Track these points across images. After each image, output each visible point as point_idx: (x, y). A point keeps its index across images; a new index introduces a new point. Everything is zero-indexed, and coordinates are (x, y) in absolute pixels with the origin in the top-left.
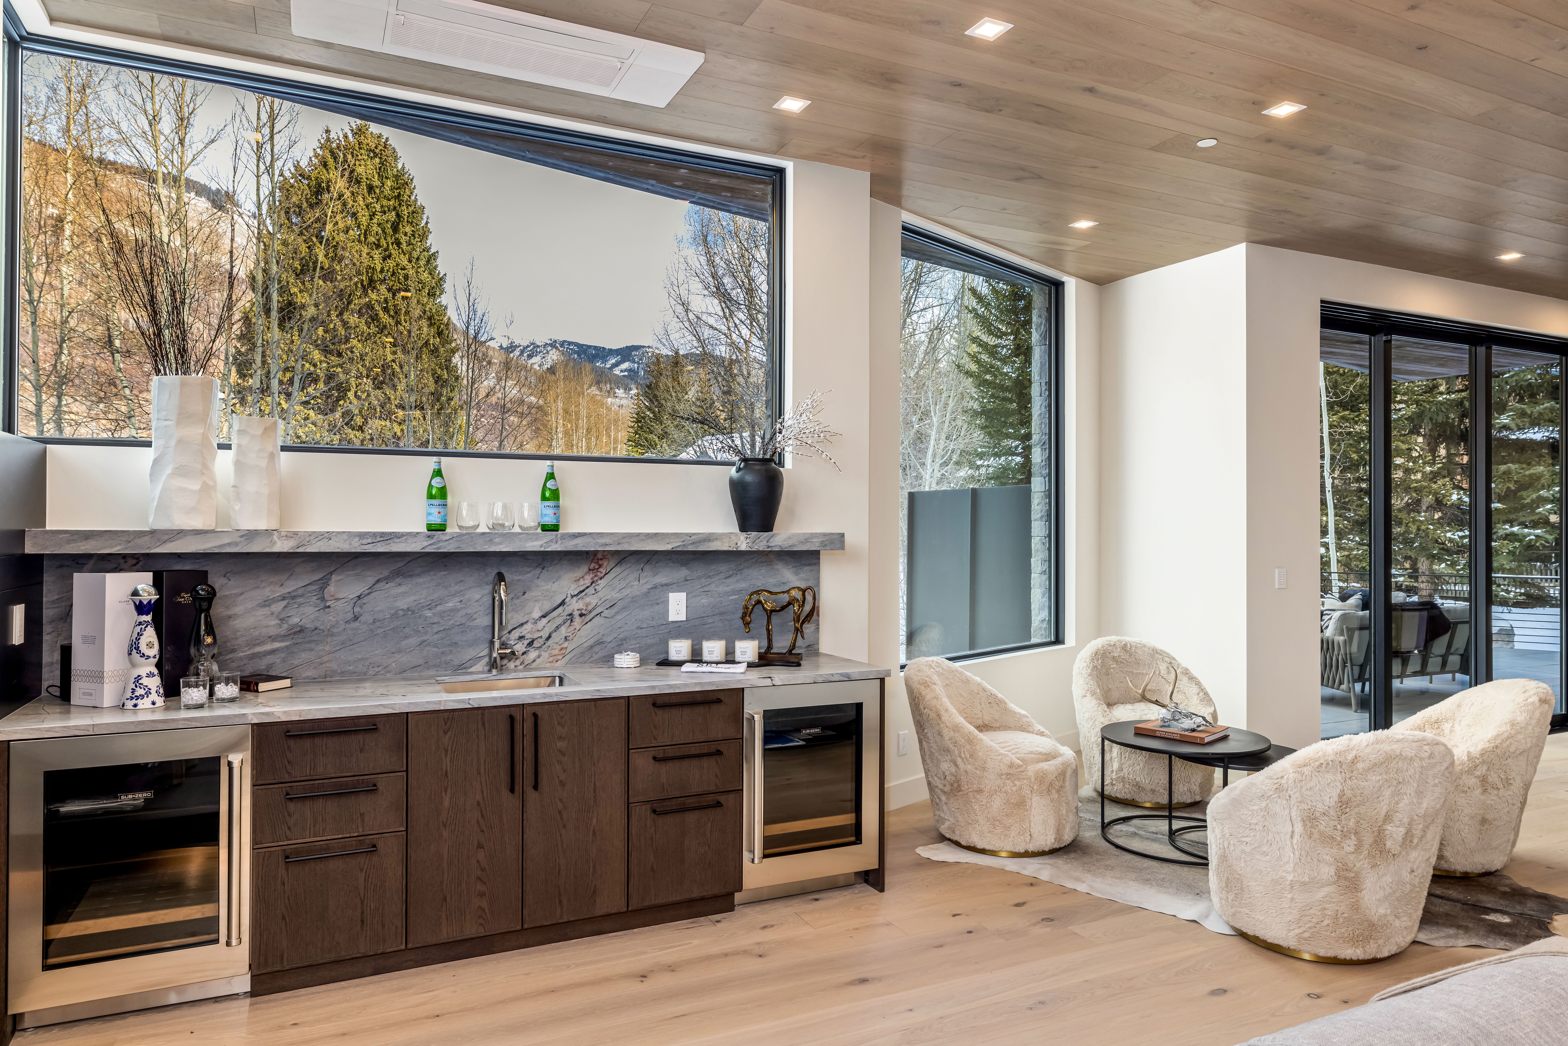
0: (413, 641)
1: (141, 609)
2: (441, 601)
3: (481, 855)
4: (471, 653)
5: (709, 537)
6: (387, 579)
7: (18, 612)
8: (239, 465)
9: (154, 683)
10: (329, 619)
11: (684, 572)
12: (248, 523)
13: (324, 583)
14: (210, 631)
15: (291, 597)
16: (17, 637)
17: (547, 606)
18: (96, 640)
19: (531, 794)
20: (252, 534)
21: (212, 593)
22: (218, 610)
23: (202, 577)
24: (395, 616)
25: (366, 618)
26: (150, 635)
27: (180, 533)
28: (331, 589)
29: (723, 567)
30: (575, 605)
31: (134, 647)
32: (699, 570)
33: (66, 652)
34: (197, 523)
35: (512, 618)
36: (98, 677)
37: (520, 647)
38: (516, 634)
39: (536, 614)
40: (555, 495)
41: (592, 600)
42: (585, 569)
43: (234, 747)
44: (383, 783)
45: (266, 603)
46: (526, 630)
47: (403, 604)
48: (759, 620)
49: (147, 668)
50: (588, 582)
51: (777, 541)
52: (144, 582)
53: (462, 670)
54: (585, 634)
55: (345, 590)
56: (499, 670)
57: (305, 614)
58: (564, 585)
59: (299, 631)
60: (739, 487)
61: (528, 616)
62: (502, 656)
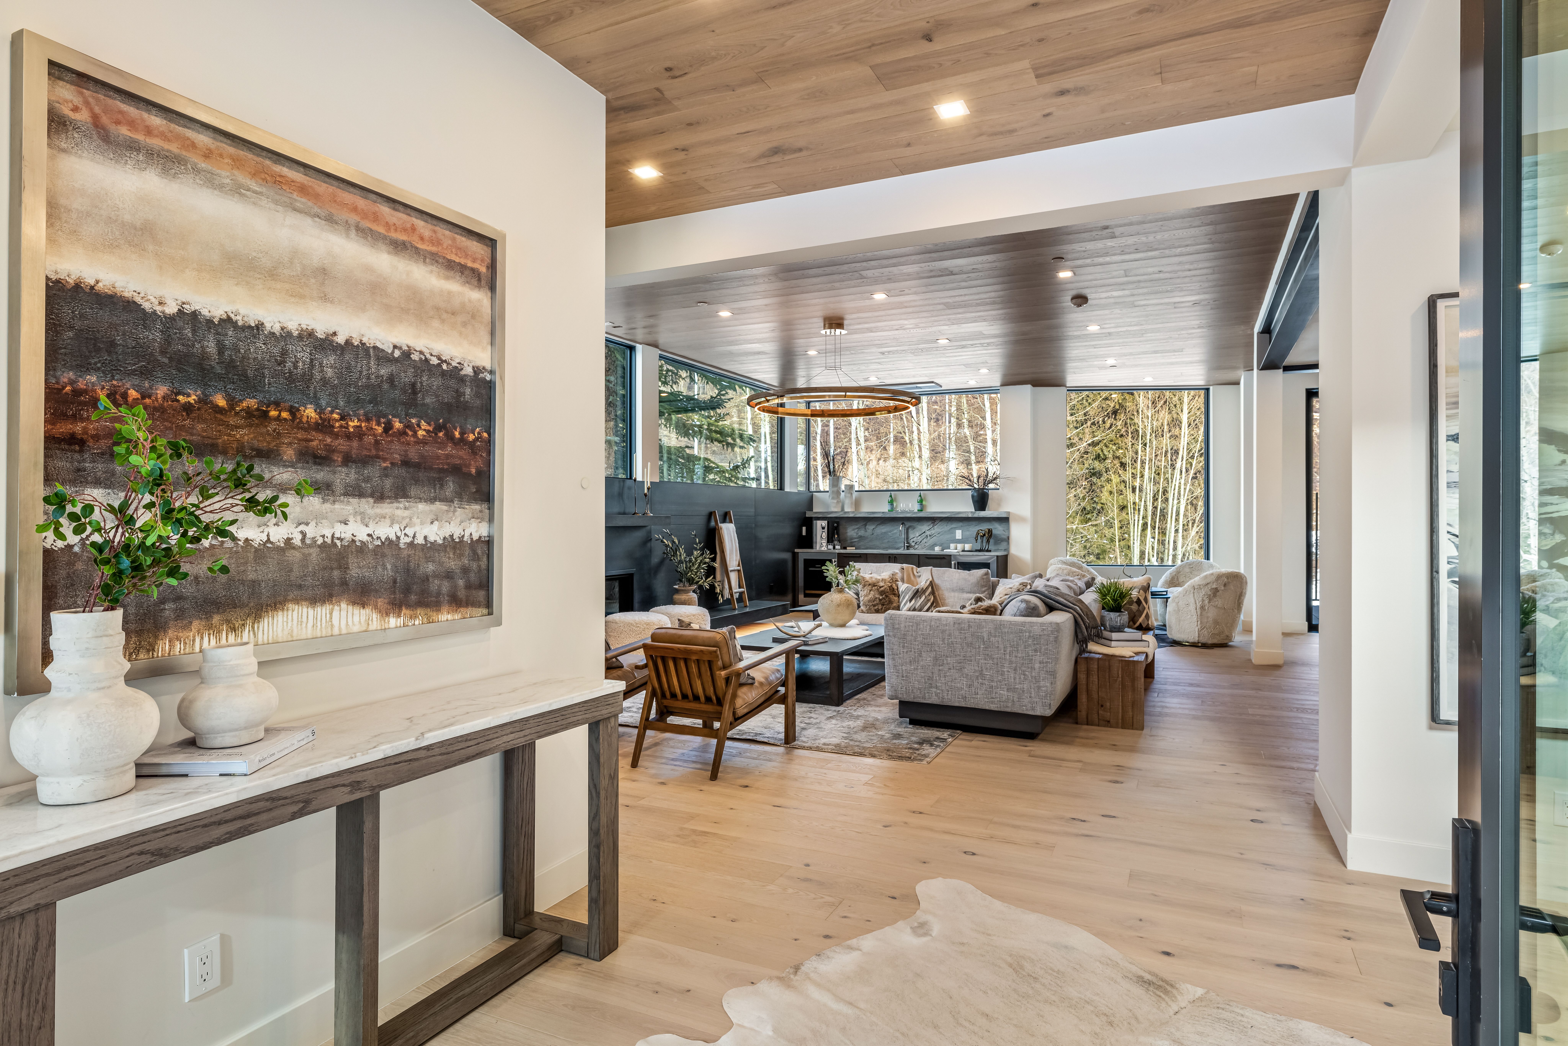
1: (825, 528)
2: (893, 531)
4: (900, 545)
5: (959, 513)
6: (879, 525)
8: (845, 496)
11: (961, 524)
12: (847, 510)
13: (866, 525)
14: (838, 534)
15: (858, 528)
16: (804, 534)
17: (920, 533)
18: (817, 535)
20: (847, 513)
21: (839, 526)
22: (841, 530)
23: (838, 523)
25: (875, 534)
26: (826, 534)
27: (832, 512)
28: (867, 527)
29: (974, 523)
30: (928, 533)
31: (823, 536)
32: (966, 523)
33: (813, 537)
34: (836, 510)
35: (911, 536)
36: (817, 542)
37: (913, 544)
39: (917, 535)
40: (921, 501)
41: (933, 532)
42: (931, 523)
43: (834, 558)
45: (854, 530)
46: (914, 539)
47: (884, 531)
49: (825, 541)
50: (931, 526)
51: (982, 514)
52: (824, 523)
53: (898, 549)
54: (931, 541)
55: (870, 527)
56: (908, 549)
57: (862, 533)
58: (925, 527)
59: (860, 537)
60: (973, 496)
61: (914, 535)
62: (907, 547)
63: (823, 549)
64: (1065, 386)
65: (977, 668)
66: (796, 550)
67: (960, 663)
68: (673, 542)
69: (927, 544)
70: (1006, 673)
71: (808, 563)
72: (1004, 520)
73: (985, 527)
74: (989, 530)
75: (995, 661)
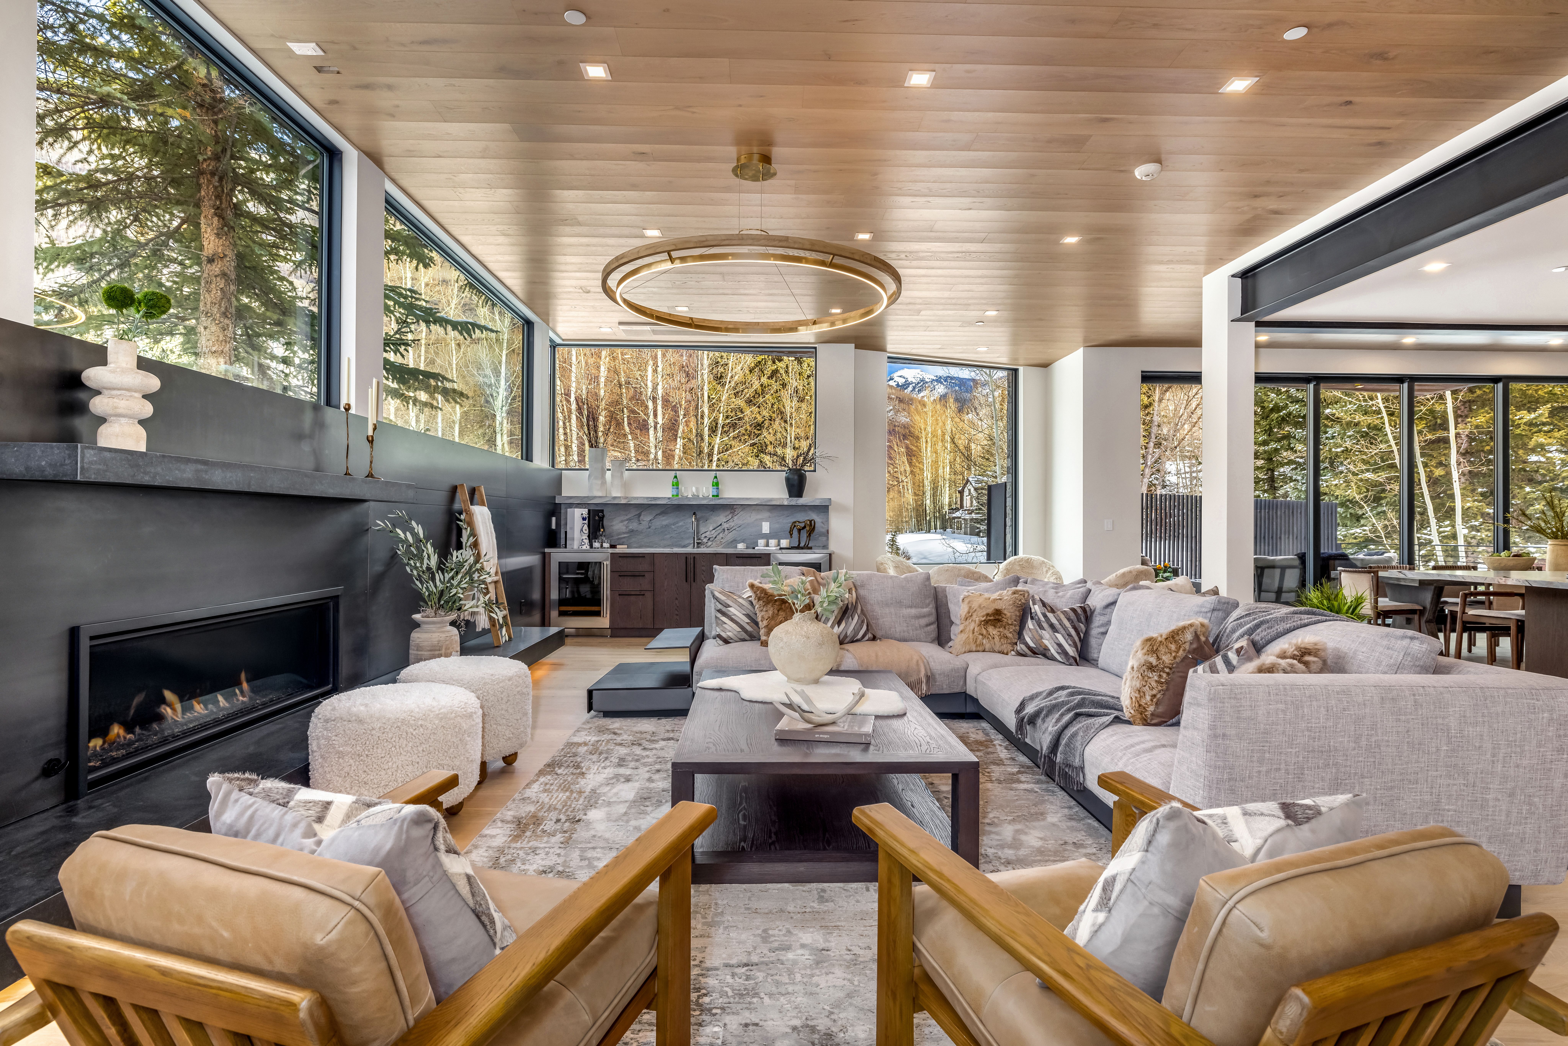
0: (668, 536)
1: (584, 519)
2: (677, 523)
3: (677, 602)
4: (687, 542)
5: (771, 500)
6: (659, 514)
7: (554, 519)
8: (612, 475)
9: (587, 541)
10: (641, 527)
11: (768, 514)
12: (614, 495)
13: (639, 515)
14: (603, 527)
15: (629, 520)
16: (554, 527)
17: (715, 526)
18: (572, 528)
19: (694, 584)
20: (615, 498)
21: (604, 516)
22: (606, 522)
23: (602, 511)
24: (662, 527)
25: (653, 527)
26: (586, 527)
27: (595, 497)
28: (642, 517)
29: (782, 512)
30: (725, 526)
31: (582, 530)
32: (773, 512)
33: (566, 532)
34: (600, 494)
35: (703, 529)
36: (573, 539)
37: (705, 540)
38: (703, 536)
39: (711, 528)
40: (717, 484)
41: (732, 524)
42: (728, 512)
43: (606, 560)
44: (646, 574)
45: (622, 521)
46: (707, 534)
47: (665, 523)
48: (795, 532)
49: (585, 537)
50: (730, 516)
51: (801, 501)
52: (585, 512)
53: (684, 547)
54: (729, 537)
55: (646, 518)
56: (698, 547)
57: (634, 525)
58: (721, 518)
59: (632, 531)
60: (788, 480)
61: (708, 529)
62: (698, 543)
63: (584, 547)
64: (885, 350)
65: (1427, 798)
66: (547, 550)
67: (1392, 788)
68: (415, 535)
69: (723, 541)
70: (1491, 803)
71: (564, 567)
72: (823, 509)
73: (803, 517)
74: (811, 521)
75: (1471, 778)
